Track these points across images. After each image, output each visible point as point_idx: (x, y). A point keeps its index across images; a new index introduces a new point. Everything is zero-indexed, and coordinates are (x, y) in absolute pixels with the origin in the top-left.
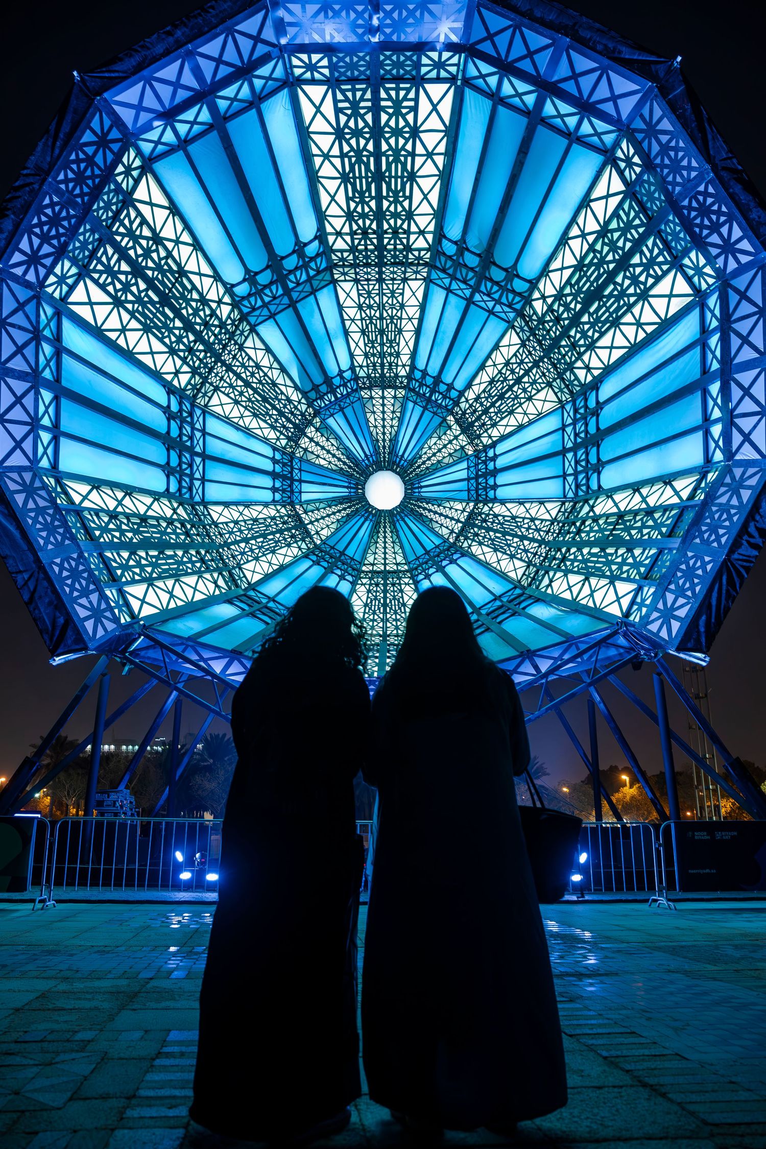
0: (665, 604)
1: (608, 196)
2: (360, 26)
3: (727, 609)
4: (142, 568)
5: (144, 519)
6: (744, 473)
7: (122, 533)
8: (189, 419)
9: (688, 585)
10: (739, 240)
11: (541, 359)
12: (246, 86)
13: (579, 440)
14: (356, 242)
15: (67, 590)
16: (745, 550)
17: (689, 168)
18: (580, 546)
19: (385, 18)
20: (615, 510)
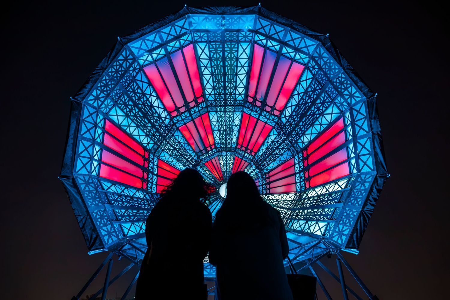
0: (339, 229)
1: (307, 80)
2: (218, 24)
3: (364, 231)
4: (130, 216)
5: (132, 198)
6: (365, 177)
7: (123, 202)
8: (152, 161)
9: (347, 221)
10: (355, 93)
11: (285, 139)
12: (178, 42)
13: (301, 169)
14: (216, 97)
15: (98, 223)
16: (369, 207)
17: (335, 69)
18: (304, 209)
19: (226, 22)
20: (316, 195)
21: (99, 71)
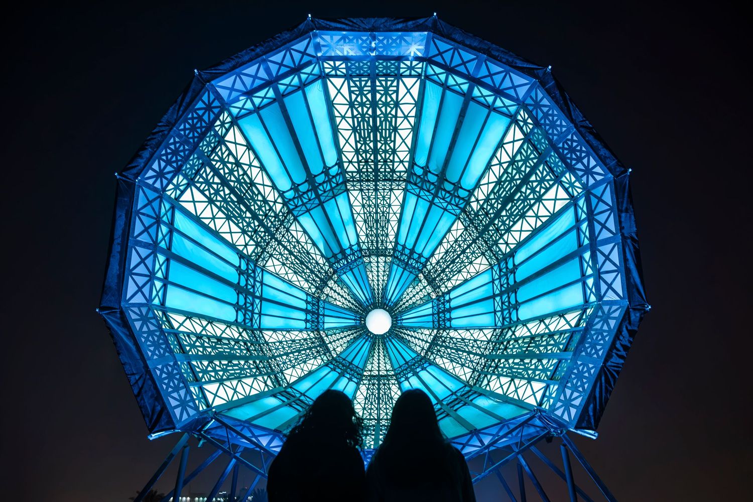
0: (565, 396)
1: (514, 141)
2: (364, 47)
3: (607, 400)
4: (216, 372)
5: (219, 339)
6: (610, 309)
7: (205, 348)
8: (252, 275)
9: (579, 384)
10: (594, 167)
12: (296, 78)
13: (503, 289)
14: (361, 167)
15: (165, 387)
16: (615, 360)
17: (561, 126)
18: (507, 358)
19: (379, 43)
20: (528, 334)
21: (163, 129)
